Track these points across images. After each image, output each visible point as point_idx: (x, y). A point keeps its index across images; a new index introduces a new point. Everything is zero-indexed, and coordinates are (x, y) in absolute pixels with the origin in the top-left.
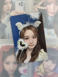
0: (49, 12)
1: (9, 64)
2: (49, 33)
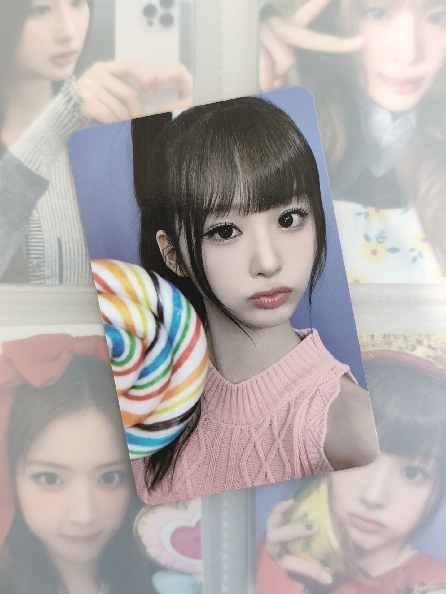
1: (63, 482)
2: (379, 242)
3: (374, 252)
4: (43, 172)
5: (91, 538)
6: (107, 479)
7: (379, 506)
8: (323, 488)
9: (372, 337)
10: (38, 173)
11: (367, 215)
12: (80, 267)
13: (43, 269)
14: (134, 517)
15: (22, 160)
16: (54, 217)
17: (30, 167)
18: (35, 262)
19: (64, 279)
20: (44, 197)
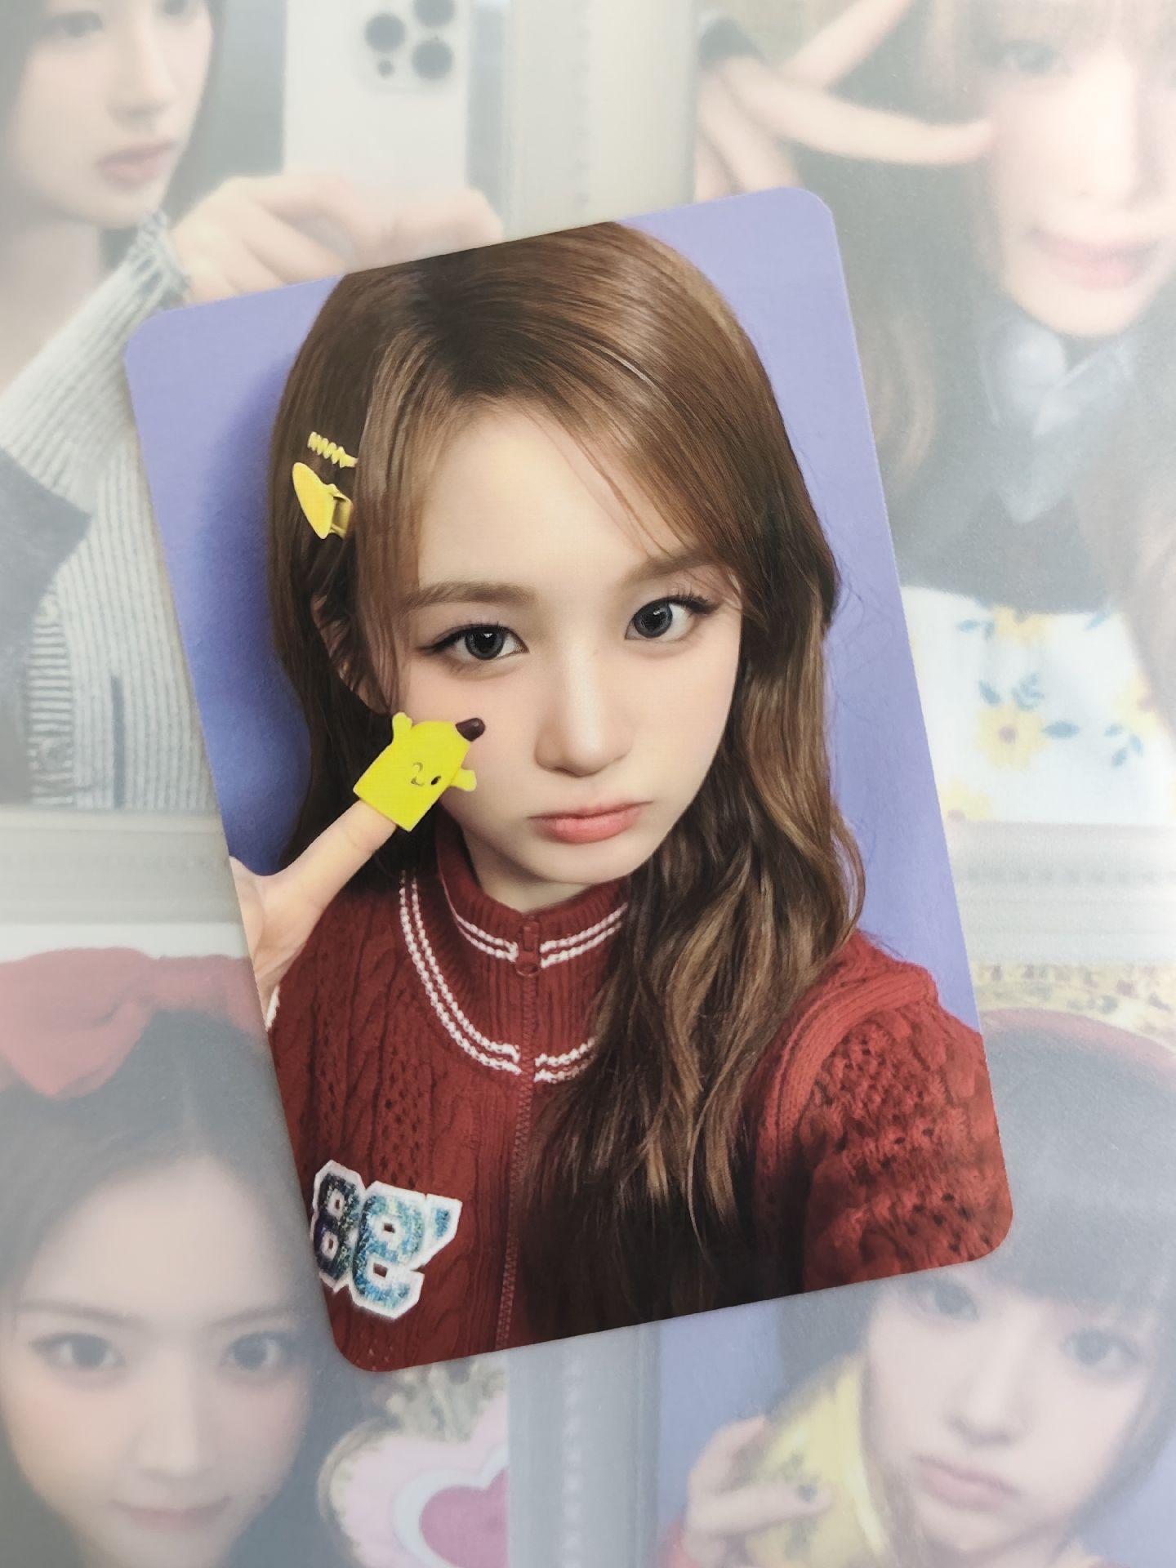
0: (1037, 235)
1: (121, 1363)
2: (1022, 706)
3: (1008, 735)
4: (72, 489)
5: (199, 1516)
6: (246, 1354)
7: (1000, 1438)
8: (848, 1388)
9: (997, 972)
10: (58, 491)
11: (990, 630)
12: (175, 762)
13: (68, 764)
14: (319, 1460)
15: (14, 452)
16: (102, 615)
17: (34, 472)
18: (47, 743)
19: (129, 795)
20: (73, 558)
